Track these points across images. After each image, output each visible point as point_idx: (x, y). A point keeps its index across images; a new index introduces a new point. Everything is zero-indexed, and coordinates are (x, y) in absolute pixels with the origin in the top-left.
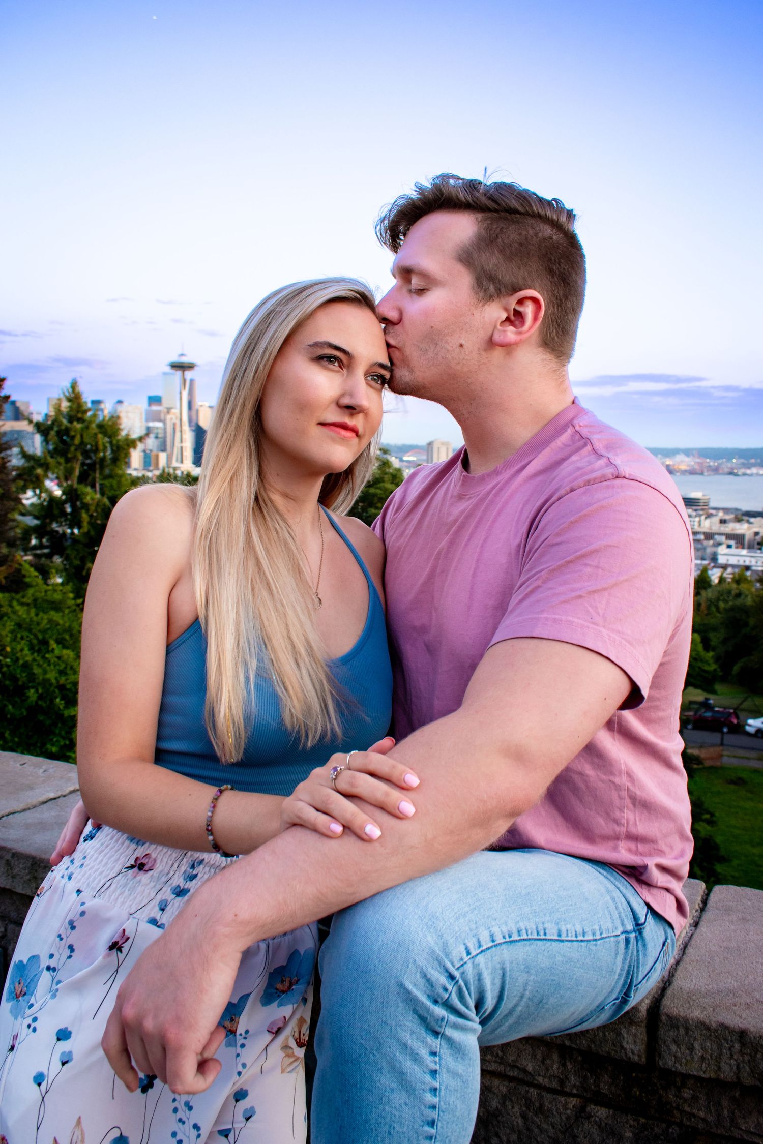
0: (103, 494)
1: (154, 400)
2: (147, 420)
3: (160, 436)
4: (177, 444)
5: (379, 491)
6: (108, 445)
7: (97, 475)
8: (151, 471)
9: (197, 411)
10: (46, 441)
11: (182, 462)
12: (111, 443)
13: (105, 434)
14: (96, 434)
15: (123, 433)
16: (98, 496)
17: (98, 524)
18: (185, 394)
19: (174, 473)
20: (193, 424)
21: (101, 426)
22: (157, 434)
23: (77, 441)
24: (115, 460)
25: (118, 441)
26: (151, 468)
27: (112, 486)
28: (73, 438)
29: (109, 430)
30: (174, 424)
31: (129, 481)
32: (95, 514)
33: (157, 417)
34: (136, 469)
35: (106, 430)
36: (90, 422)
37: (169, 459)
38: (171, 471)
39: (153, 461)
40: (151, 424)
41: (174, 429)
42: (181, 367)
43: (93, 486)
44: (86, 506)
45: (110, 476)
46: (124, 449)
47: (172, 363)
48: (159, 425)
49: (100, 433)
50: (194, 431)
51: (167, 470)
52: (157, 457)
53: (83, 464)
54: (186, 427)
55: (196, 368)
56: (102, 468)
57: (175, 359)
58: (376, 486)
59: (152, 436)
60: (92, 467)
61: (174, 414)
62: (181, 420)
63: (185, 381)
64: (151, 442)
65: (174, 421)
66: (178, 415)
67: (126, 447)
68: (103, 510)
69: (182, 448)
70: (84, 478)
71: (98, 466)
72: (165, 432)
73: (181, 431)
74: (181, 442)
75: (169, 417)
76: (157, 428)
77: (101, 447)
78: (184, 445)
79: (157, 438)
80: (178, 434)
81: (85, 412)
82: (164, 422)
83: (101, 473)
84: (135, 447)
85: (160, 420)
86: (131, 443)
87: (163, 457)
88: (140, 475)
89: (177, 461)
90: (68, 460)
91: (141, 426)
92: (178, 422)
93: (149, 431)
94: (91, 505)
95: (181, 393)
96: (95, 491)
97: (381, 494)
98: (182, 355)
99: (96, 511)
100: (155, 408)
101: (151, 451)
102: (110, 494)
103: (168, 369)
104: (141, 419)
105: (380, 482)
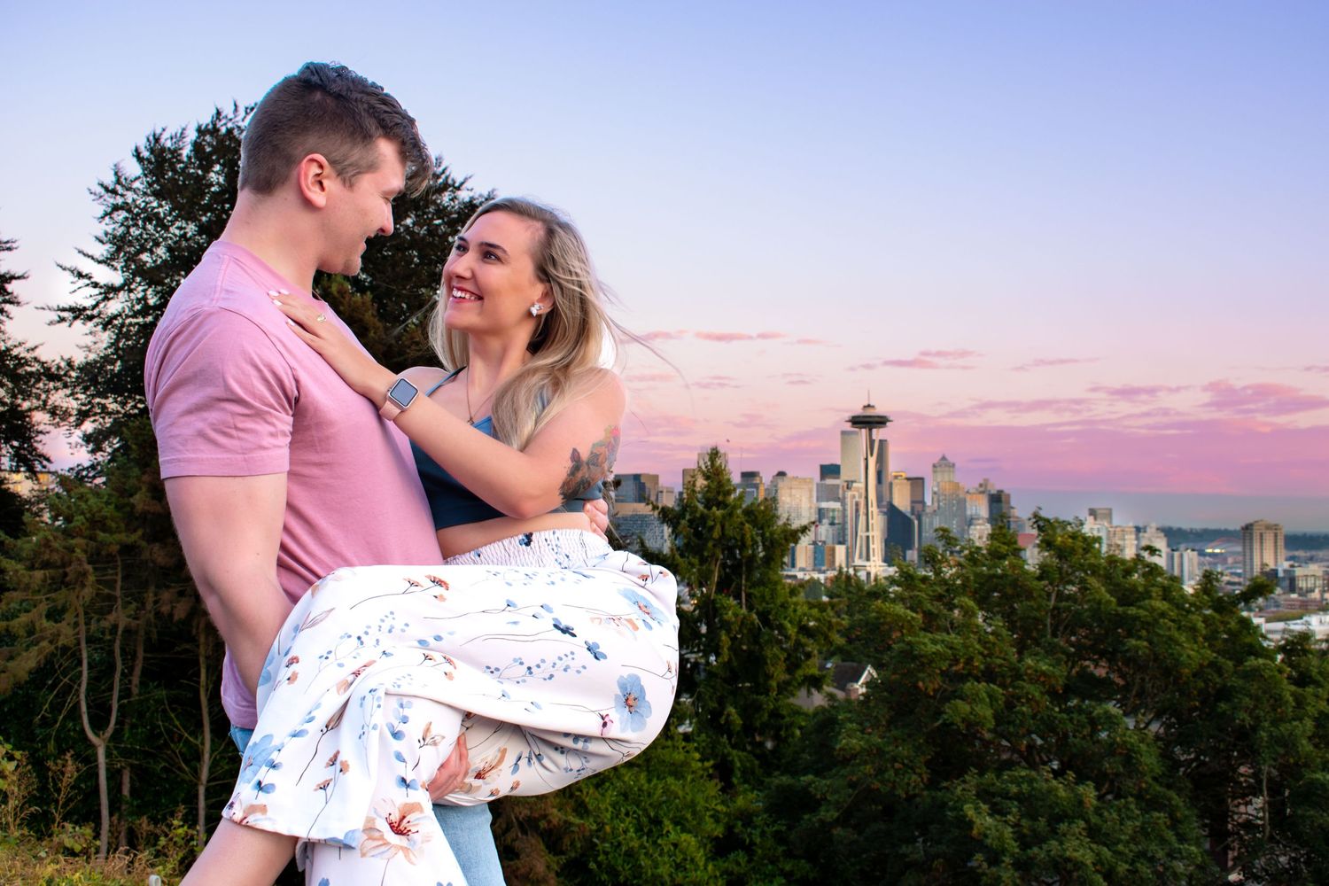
0: (750, 608)
1: (830, 471)
2: (818, 500)
3: (836, 521)
4: (862, 533)
5: (1142, 612)
6: (759, 539)
7: (744, 582)
8: (824, 572)
9: (891, 484)
10: (675, 533)
11: (868, 559)
12: (763, 535)
13: (754, 523)
14: (742, 524)
15: (780, 523)
16: (744, 610)
17: (745, 651)
18: (872, 461)
19: (855, 575)
20: (885, 503)
21: (749, 513)
22: (833, 518)
23: (716, 534)
24: (768, 560)
25: (772, 534)
26: (824, 568)
27: (763, 597)
28: (712, 529)
29: (760, 518)
30: (857, 504)
31: (788, 590)
32: (739, 636)
33: (832, 494)
34: (802, 570)
35: (756, 517)
36: (735, 507)
37: (849, 556)
38: (851, 571)
39: (827, 558)
40: (824, 505)
41: (857, 511)
42: (868, 421)
43: (737, 597)
44: (726, 625)
45: (761, 583)
46: (781, 545)
47: (853, 417)
48: (837, 505)
49: (748, 522)
50: (885, 513)
51: (845, 570)
52: (833, 550)
53: (724, 566)
54: (874, 509)
55: (888, 424)
56: (750, 571)
57: (858, 411)
58: (1138, 604)
59: (825, 521)
60: (736, 568)
61: (858, 489)
62: (867, 498)
63: (872, 442)
64: (824, 531)
65: (857, 499)
66: (863, 491)
67: (783, 542)
68: (750, 630)
69: (868, 537)
70: (723, 586)
71: (744, 568)
72: (844, 516)
73: (867, 515)
74: (867, 530)
75: (849, 494)
76: (833, 510)
77: (749, 542)
78: (870, 534)
79: (832, 524)
80: (862, 518)
81: (728, 493)
82: (843, 501)
83: (746, 580)
84: (796, 541)
85: (837, 499)
86: (793, 536)
87: (840, 551)
88: (807, 577)
89: (860, 557)
90: (703, 561)
91: (810, 508)
92: (862, 501)
93: (821, 513)
94: (733, 623)
95: (866, 459)
96: (740, 604)
97: (1146, 616)
98: (869, 406)
99: (740, 631)
100: (829, 481)
101: (824, 542)
102: (760, 609)
103: (848, 427)
104: (811, 496)
105: (1144, 599)
